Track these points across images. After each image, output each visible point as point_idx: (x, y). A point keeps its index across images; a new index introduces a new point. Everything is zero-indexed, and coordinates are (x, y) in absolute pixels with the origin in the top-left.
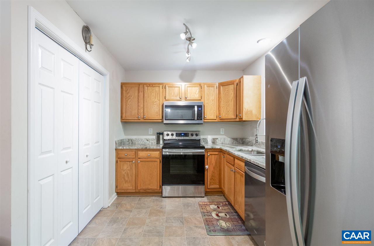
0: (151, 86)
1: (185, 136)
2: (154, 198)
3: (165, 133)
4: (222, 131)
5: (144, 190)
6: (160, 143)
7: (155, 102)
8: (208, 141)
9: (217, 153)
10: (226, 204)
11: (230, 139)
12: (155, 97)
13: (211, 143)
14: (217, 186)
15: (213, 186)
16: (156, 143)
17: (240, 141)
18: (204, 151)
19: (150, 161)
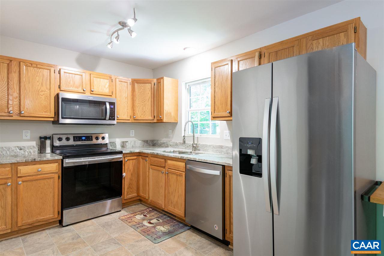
0: (34, 65)
1: (87, 140)
2: (47, 231)
3: (56, 138)
4: (132, 132)
5: (29, 225)
6: (46, 152)
7: (42, 91)
8: (117, 144)
9: (135, 157)
10: (150, 210)
11: (140, 141)
12: (42, 84)
13: (120, 147)
14: (135, 194)
15: (131, 195)
16: (37, 153)
17: (151, 143)
18: (122, 156)
19: (40, 179)
